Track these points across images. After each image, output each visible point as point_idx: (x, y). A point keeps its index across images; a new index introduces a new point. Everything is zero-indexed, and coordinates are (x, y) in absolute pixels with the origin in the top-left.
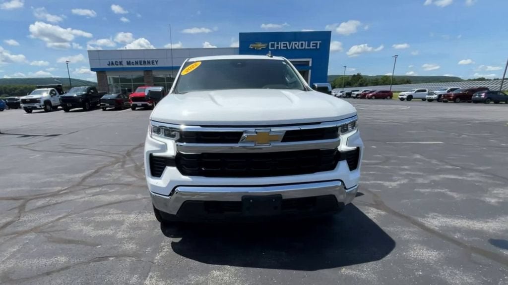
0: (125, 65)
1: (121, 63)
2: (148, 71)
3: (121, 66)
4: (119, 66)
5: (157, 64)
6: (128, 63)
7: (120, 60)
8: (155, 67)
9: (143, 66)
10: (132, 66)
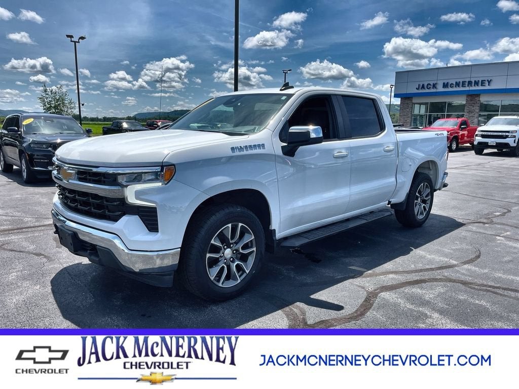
0: (440, 89)
2: (473, 96)
3: (434, 90)
4: (432, 90)
6: (445, 85)
9: (467, 88)
10: (450, 89)
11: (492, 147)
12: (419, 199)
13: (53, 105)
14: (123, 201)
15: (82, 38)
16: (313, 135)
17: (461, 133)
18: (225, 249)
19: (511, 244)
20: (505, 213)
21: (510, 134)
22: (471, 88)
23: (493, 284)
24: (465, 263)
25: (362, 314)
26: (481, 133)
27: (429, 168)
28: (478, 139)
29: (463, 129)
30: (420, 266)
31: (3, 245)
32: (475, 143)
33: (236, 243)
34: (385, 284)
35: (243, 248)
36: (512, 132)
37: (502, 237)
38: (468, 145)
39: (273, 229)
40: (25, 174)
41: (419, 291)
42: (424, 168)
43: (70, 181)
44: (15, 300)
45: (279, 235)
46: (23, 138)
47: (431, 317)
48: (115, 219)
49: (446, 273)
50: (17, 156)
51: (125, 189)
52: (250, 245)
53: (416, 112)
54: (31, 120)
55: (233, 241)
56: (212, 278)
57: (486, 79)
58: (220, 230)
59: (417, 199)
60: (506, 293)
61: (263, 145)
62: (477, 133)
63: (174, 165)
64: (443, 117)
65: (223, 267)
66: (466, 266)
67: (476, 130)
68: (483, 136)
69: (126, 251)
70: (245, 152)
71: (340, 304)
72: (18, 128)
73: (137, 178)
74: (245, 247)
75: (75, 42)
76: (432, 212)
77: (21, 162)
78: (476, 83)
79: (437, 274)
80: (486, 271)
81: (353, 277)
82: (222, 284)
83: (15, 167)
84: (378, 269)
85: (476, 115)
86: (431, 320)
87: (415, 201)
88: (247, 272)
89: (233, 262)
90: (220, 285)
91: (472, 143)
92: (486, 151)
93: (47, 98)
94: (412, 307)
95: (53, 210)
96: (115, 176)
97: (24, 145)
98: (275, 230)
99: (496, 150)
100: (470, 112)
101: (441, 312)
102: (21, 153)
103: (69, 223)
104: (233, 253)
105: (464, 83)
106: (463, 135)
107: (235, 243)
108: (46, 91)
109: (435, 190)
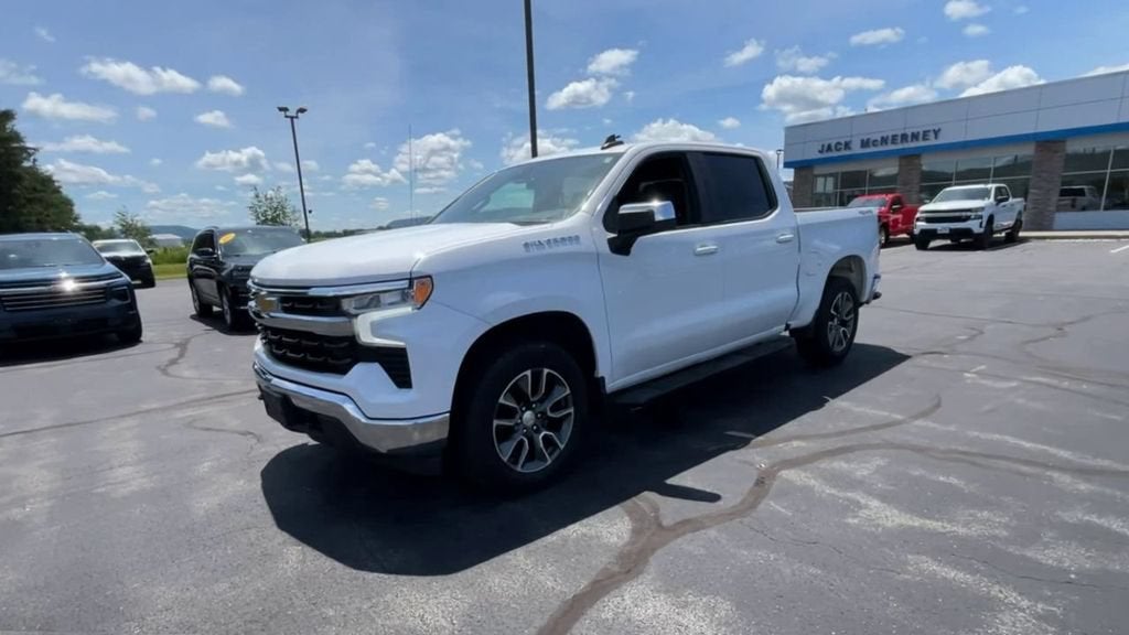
0: (857, 149)
1: (847, 146)
2: (910, 158)
3: (848, 153)
5: (936, 137)
6: (865, 144)
7: (848, 139)
8: (929, 146)
9: (900, 146)
11: (943, 236)
12: (836, 320)
13: (270, 217)
14: (352, 339)
15: (302, 111)
16: (659, 218)
17: (893, 217)
18: (523, 412)
19: (989, 383)
20: (975, 336)
21: (973, 214)
22: (906, 145)
23: (965, 449)
24: (916, 417)
25: (753, 506)
26: (924, 215)
27: (850, 270)
28: (921, 225)
29: (895, 211)
30: (843, 425)
31: (195, 420)
32: (916, 231)
33: (541, 401)
34: (788, 457)
35: (553, 409)
36: (976, 210)
37: (975, 373)
38: (905, 236)
39: (600, 375)
40: (228, 318)
41: (844, 465)
42: (842, 269)
43: (272, 314)
44: (205, 504)
45: (610, 386)
46: (223, 264)
47: (866, 507)
48: (343, 370)
49: (887, 434)
50: (214, 292)
51: (354, 320)
52: (563, 404)
53: (820, 188)
54: (231, 236)
55: (536, 399)
56: (505, 459)
57: (931, 128)
58: (514, 381)
59: (832, 320)
60: (992, 462)
61: (577, 238)
62: (918, 215)
63: (430, 276)
64: (863, 194)
65: (521, 442)
66: (920, 422)
67: (916, 211)
68: (928, 220)
69: (364, 420)
70: (548, 250)
71: (715, 492)
72: (213, 248)
73: (373, 302)
74: (556, 407)
75: (292, 118)
76: (856, 340)
77: (221, 299)
78: (915, 136)
79: (873, 437)
80: (952, 428)
81: (734, 448)
82: (522, 467)
83: (215, 309)
84: (773, 434)
85: (917, 188)
86: (867, 512)
87: (830, 323)
88: (562, 447)
89: (538, 431)
90: (519, 469)
91: (910, 233)
92: (933, 244)
93: (260, 207)
94: (833, 491)
95: (255, 364)
96: (337, 300)
97: (224, 274)
98: (603, 379)
99: (949, 242)
100: (905, 184)
101: (884, 497)
102: (221, 285)
103: (275, 381)
104: (536, 417)
105: (894, 137)
106: (896, 221)
107: (538, 401)
108: (257, 196)
109: (861, 304)
